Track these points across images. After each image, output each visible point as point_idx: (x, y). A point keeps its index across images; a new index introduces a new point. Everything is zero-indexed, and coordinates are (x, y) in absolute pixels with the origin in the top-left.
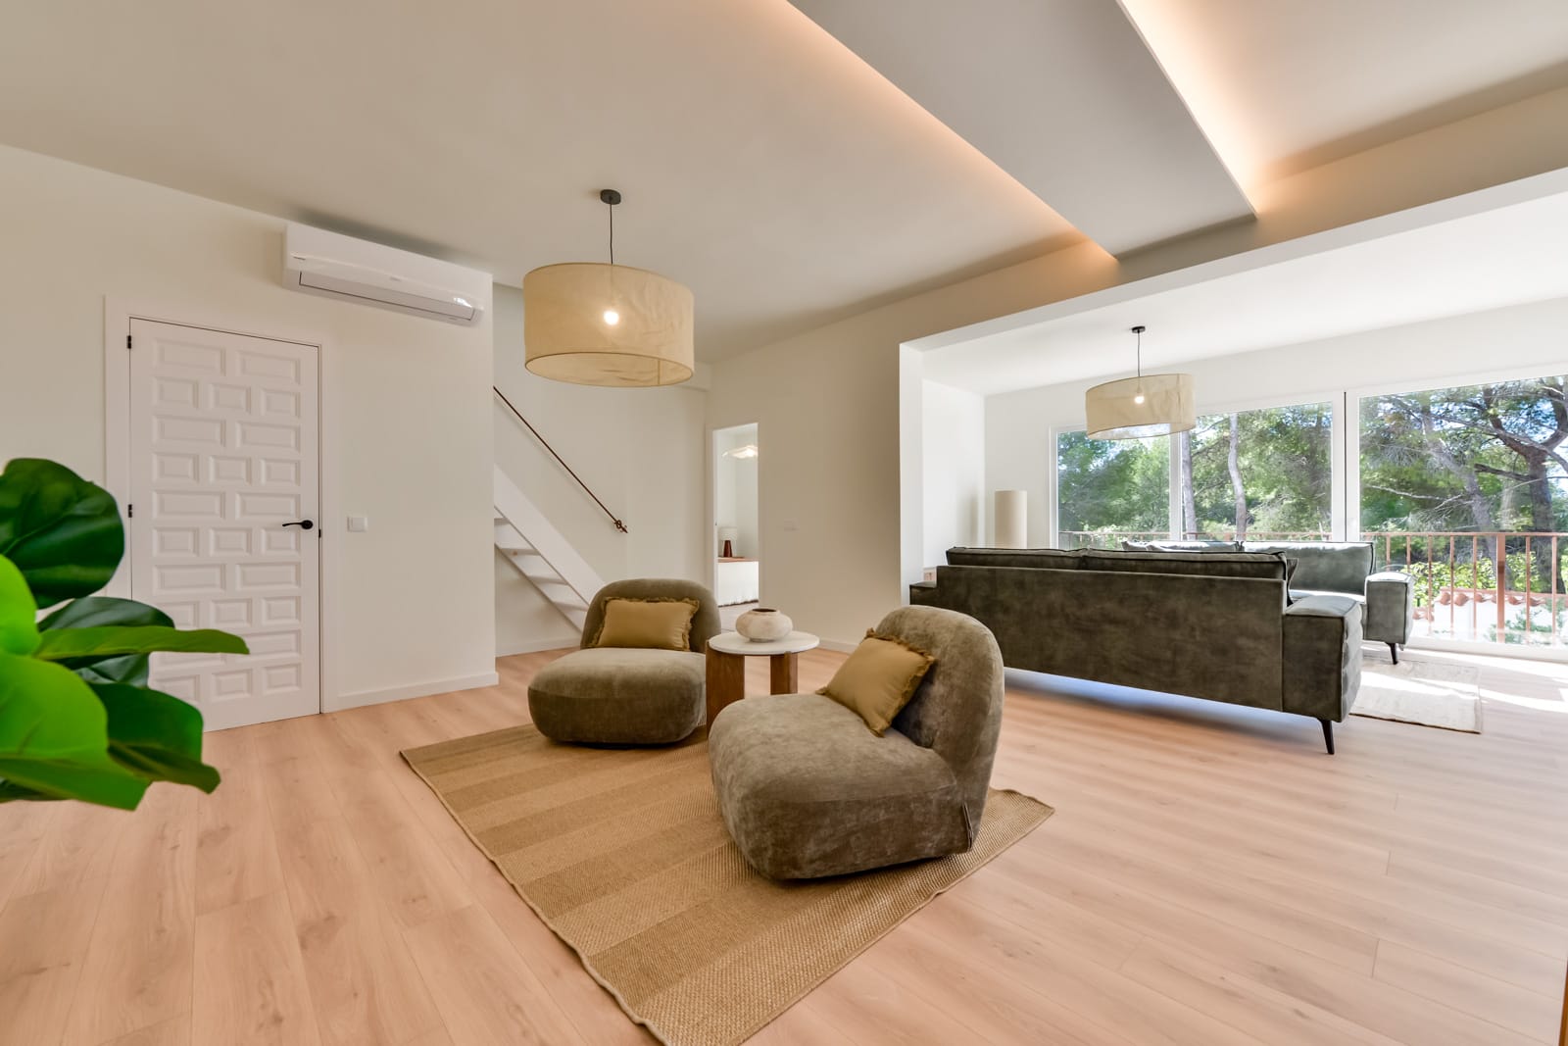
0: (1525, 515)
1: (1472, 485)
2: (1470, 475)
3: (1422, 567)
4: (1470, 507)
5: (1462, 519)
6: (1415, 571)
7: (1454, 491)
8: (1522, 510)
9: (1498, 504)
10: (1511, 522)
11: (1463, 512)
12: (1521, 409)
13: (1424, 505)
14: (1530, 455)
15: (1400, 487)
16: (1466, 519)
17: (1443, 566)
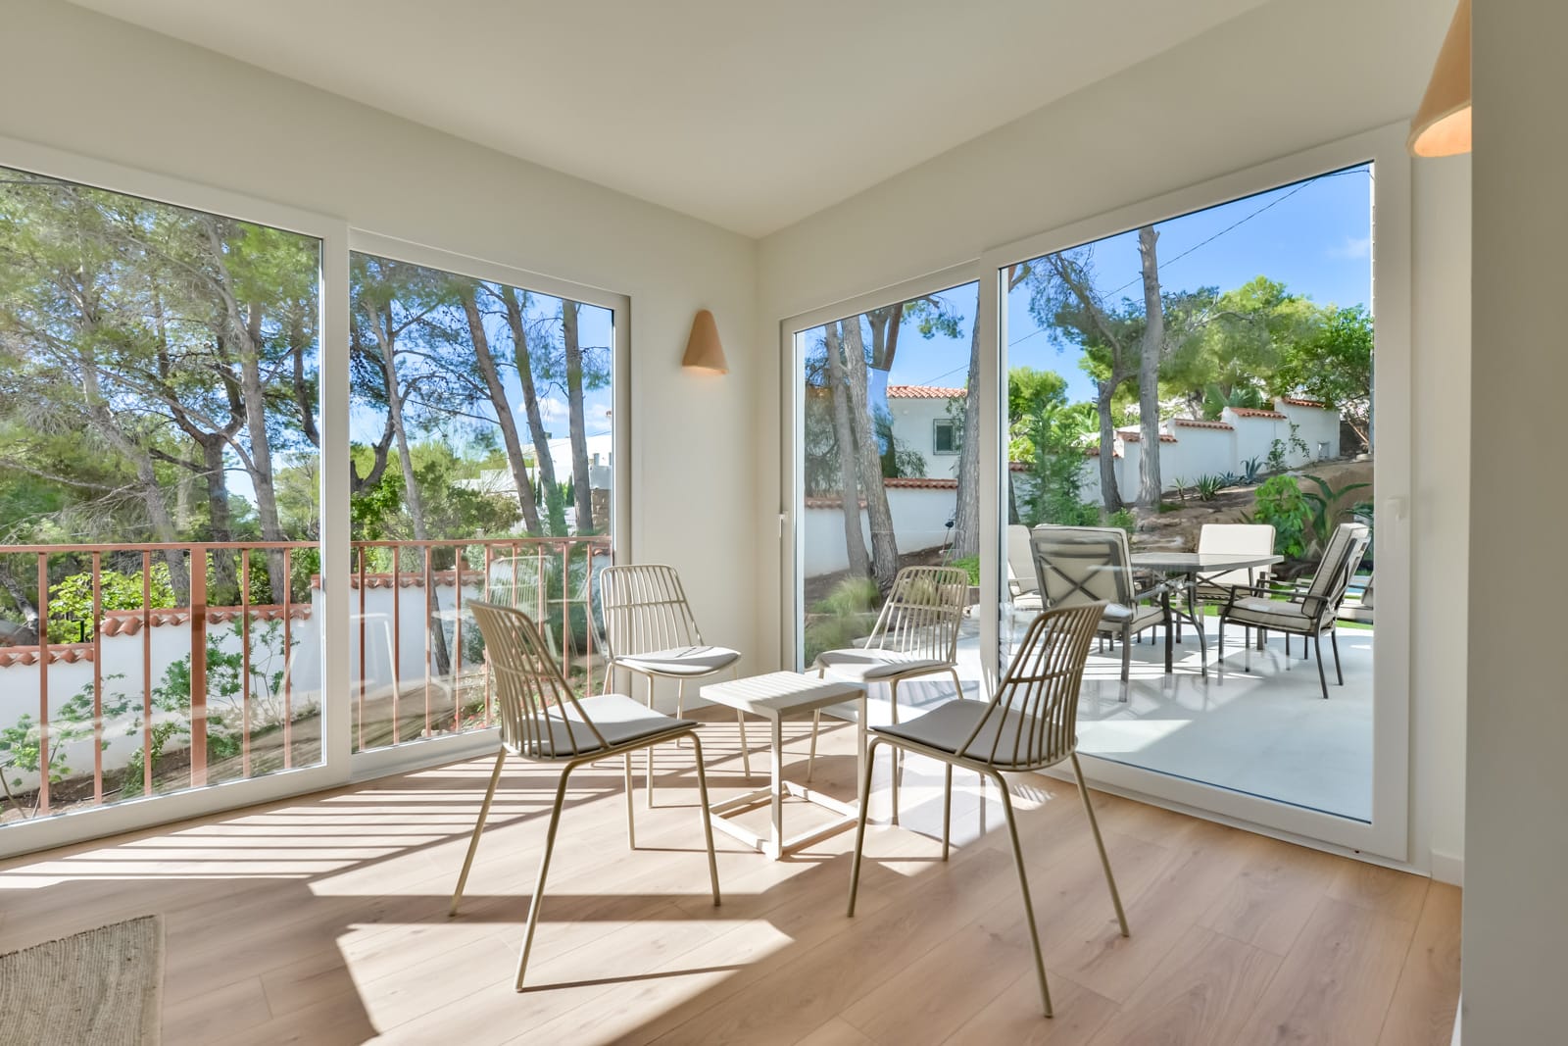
0: (201, 513)
1: (146, 472)
2: (144, 460)
3: (87, 579)
4: (144, 500)
5: (134, 515)
6: (80, 583)
7: (125, 479)
8: (200, 506)
9: (174, 500)
10: (188, 520)
11: (135, 506)
12: (196, 393)
13: (88, 496)
14: (208, 444)
15: (58, 471)
16: (139, 517)
17: (114, 574)
